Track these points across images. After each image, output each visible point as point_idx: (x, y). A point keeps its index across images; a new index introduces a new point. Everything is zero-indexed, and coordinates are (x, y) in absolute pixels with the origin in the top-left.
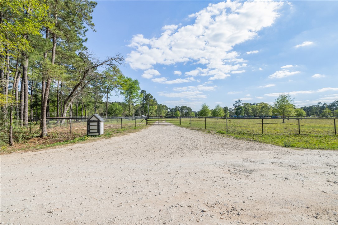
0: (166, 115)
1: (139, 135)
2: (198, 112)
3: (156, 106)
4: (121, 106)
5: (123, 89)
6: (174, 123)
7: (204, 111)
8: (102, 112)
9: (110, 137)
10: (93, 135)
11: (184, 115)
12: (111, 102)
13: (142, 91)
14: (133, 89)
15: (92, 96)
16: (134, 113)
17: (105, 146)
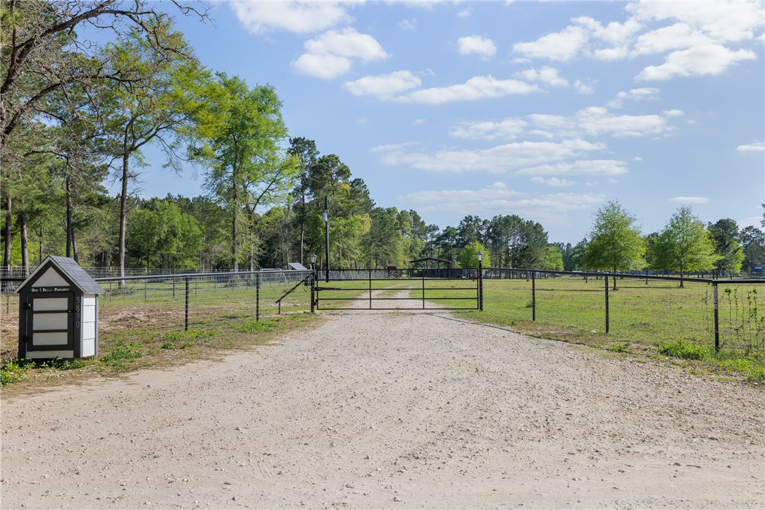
0: (416, 262)
1: (270, 360)
2: (580, 246)
3: (367, 218)
4: (192, 218)
5: (202, 135)
6: (453, 304)
7: (608, 244)
8: (103, 244)
9: (127, 370)
10: (46, 360)
11: (507, 260)
12: (148, 199)
13: (296, 141)
14: (251, 132)
15: (52, 171)
16: (254, 250)
17: (99, 411)
